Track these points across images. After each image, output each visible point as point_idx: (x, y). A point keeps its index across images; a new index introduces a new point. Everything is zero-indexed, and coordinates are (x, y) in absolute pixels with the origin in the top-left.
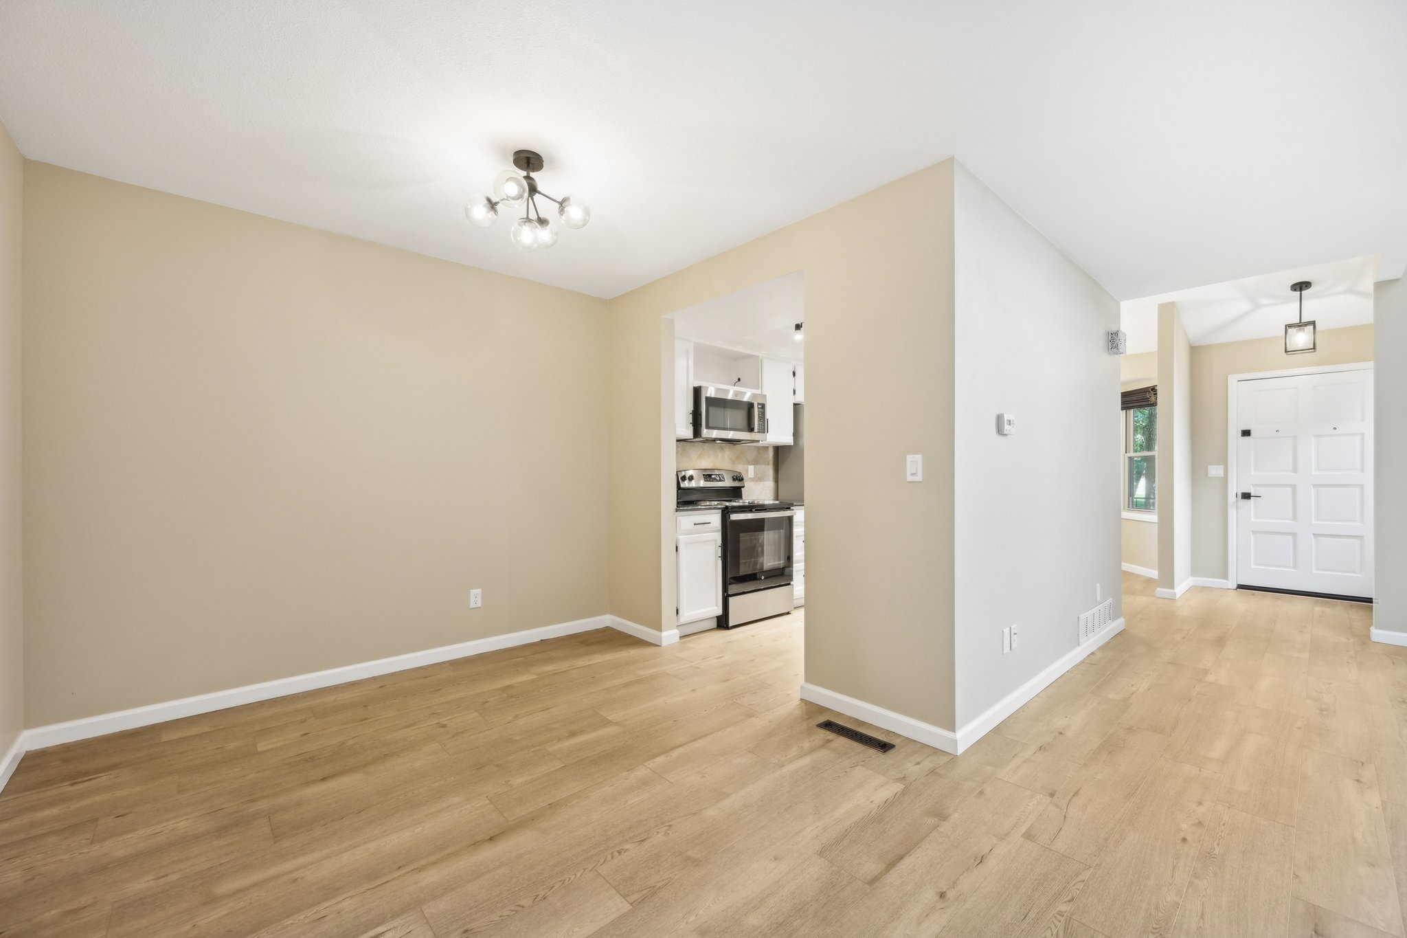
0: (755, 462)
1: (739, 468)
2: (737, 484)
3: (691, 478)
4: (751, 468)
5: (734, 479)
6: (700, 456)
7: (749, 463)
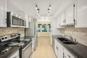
0: (22, 31)
1: (19, 32)
2: (19, 36)
3: (6, 38)
4: (21, 32)
5: (18, 35)
6: (9, 31)
7: (21, 31)
